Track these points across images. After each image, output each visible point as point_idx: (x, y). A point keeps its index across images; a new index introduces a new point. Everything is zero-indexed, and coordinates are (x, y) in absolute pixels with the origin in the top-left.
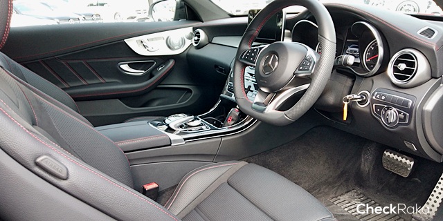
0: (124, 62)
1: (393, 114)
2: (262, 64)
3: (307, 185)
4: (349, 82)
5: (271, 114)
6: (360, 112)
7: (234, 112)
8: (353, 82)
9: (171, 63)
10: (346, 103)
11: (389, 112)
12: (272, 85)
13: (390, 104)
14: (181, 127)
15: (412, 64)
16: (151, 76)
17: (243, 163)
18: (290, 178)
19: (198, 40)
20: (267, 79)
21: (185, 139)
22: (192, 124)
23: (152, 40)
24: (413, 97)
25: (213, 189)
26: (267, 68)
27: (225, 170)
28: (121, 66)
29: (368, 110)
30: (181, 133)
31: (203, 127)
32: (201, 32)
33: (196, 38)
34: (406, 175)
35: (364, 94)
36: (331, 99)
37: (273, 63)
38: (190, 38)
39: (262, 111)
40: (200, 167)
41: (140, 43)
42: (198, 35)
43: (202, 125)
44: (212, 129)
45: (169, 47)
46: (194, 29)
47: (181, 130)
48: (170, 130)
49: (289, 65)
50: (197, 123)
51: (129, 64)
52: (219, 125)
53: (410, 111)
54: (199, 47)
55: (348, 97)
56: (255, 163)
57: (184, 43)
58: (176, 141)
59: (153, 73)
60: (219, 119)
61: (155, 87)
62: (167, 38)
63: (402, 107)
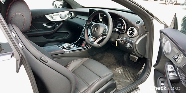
0: (44, 23)
1: (128, 45)
2: (93, 30)
3: (107, 65)
4: (118, 34)
5: (95, 44)
6: (121, 43)
7: (84, 42)
8: (119, 35)
9: (62, 23)
10: (117, 41)
11: (127, 44)
12: (95, 36)
13: (128, 42)
14: (68, 47)
15: (133, 31)
16: (54, 28)
17: (87, 59)
18: (102, 63)
19: (71, 16)
20: (94, 34)
21: (69, 51)
22: (71, 46)
23: (55, 15)
24: (133, 40)
25: (78, 66)
26: (94, 31)
27: (82, 60)
28: (44, 25)
29: (122, 43)
30: (68, 49)
31: (75, 47)
32: (72, 13)
33: (71, 15)
34: (136, 62)
35: (122, 39)
36: (113, 40)
37: (96, 30)
38: (68, 15)
39: (93, 43)
40: (74, 60)
41: (50, 16)
42: (71, 14)
43: (74, 46)
44: (78, 48)
45: (61, 18)
46: (70, 12)
47: (68, 48)
48: (64, 48)
49: (101, 31)
50: (72, 46)
51: (46, 24)
52: (79, 46)
53: (132, 44)
54: (71, 18)
55: (117, 39)
56: (91, 58)
57: (66, 16)
58: (66, 52)
59: (55, 27)
60: (79, 44)
61: (56, 32)
62: (60, 15)
63: (130, 43)
